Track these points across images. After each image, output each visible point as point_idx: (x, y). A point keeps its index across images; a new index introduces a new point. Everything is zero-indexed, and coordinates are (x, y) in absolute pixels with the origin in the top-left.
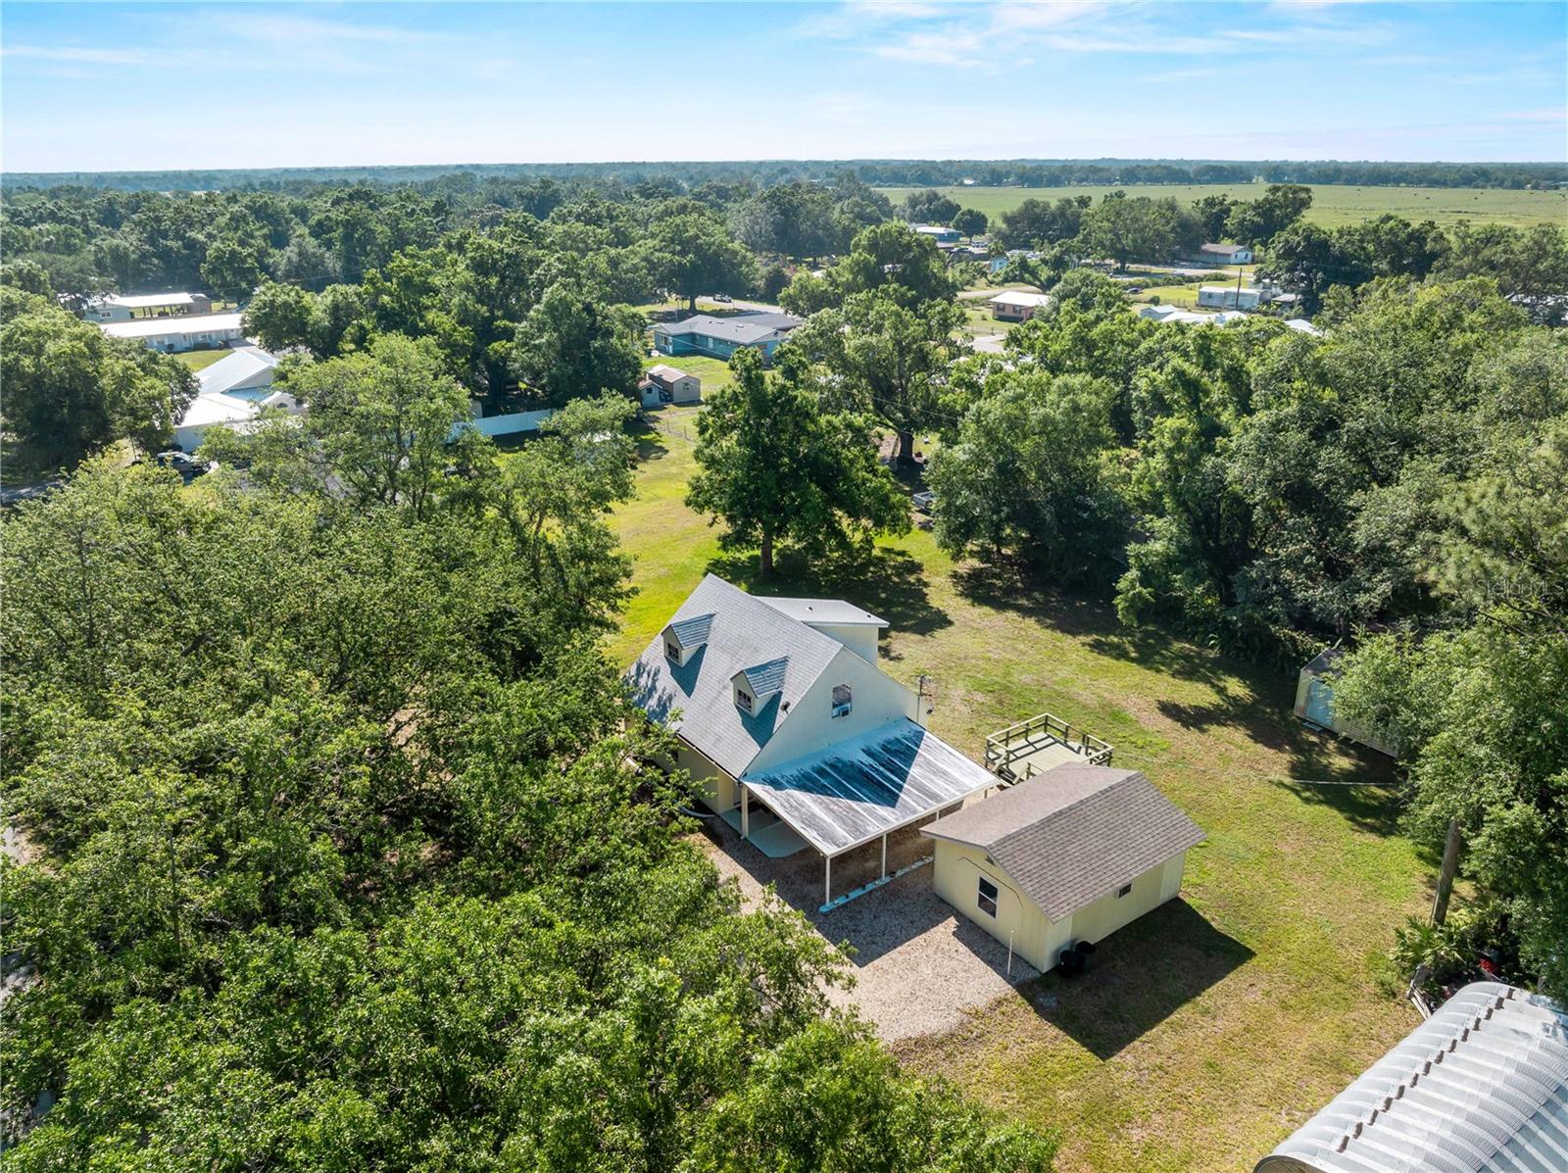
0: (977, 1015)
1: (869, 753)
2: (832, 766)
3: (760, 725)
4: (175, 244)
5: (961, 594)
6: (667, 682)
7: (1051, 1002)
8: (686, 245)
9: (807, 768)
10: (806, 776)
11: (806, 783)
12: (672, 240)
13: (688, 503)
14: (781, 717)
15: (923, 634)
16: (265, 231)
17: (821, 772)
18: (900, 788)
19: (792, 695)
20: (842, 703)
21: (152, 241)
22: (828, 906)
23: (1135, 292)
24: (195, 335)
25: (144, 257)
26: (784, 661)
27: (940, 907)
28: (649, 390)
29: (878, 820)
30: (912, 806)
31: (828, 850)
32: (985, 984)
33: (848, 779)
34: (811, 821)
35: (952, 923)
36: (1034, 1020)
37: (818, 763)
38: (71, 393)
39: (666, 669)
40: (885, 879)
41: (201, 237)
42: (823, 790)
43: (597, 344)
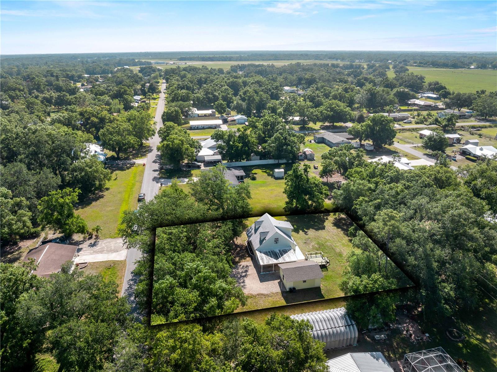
0: (273, 293)
1: (279, 251)
2: (272, 252)
3: (261, 242)
6: (253, 231)
7: (285, 295)
9: (267, 251)
10: (266, 252)
11: (266, 253)
14: (264, 241)
17: (269, 252)
18: (280, 257)
19: (267, 238)
20: (276, 240)
22: (262, 273)
26: (268, 232)
27: (278, 277)
28: (301, 156)
29: (273, 261)
30: (280, 260)
31: (261, 264)
32: (278, 290)
33: (273, 254)
34: (262, 259)
35: (279, 280)
36: (281, 296)
37: (269, 250)
39: (254, 229)
40: (273, 272)
42: (268, 255)
43: (285, 147)
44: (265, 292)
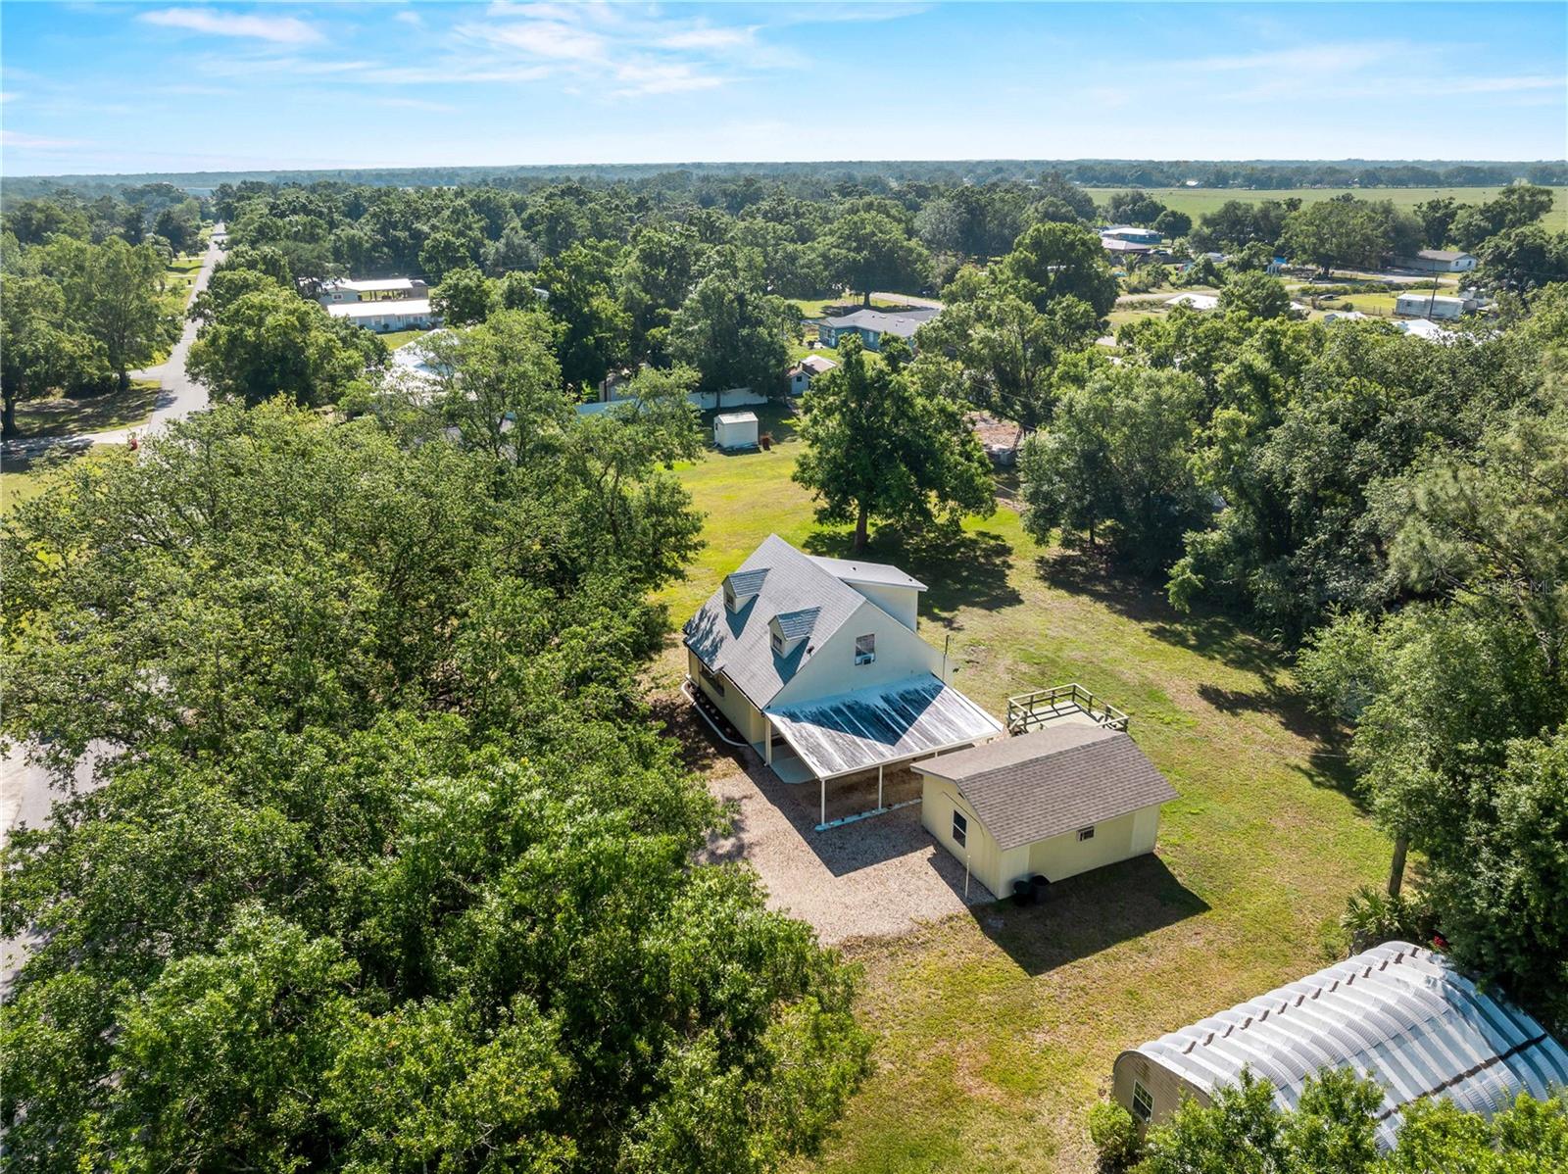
0: (928, 926)
1: (886, 699)
2: (849, 707)
3: (786, 666)
4: (402, 235)
5: (1042, 578)
6: (722, 627)
7: (998, 924)
8: (862, 242)
9: (826, 707)
10: (823, 714)
11: (821, 719)
12: (849, 237)
13: (794, 479)
14: (805, 658)
15: (990, 609)
16: (482, 223)
17: (838, 711)
18: (905, 730)
19: (817, 641)
20: (865, 651)
21: (383, 231)
22: (824, 826)
23: (1331, 298)
24: (407, 316)
25: (375, 246)
26: (817, 611)
27: (922, 835)
28: (799, 379)
29: (874, 754)
30: (911, 744)
31: (822, 773)
32: (941, 901)
33: (861, 719)
34: (816, 749)
35: (930, 850)
36: (979, 935)
37: (837, 703)
38: (283, 359)
39: (723, 615)
40: (881, 810)
41: (426, 229)
42: (835, 726)
43: (745, 332)
44: (883, 926)
